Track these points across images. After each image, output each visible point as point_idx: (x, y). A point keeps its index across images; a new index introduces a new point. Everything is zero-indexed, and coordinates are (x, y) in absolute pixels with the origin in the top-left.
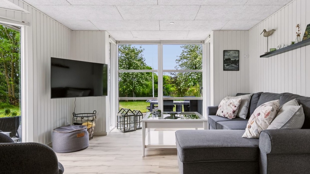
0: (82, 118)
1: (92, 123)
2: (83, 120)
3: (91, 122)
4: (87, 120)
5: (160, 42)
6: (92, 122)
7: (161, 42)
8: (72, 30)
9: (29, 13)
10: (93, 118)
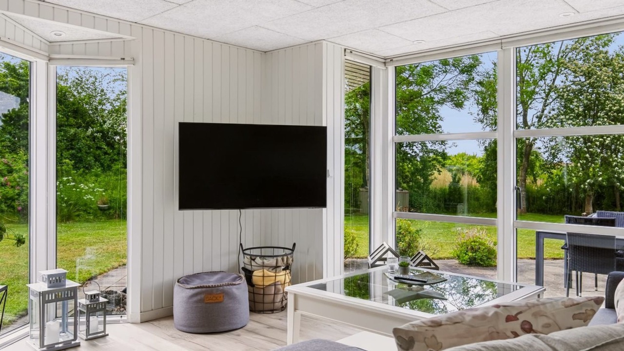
0: (253, 258)
1: (276, 272)
2: (253, 263)
3: (272, 270)
4: (262, 264)
5: (500, 41)
6: (274, 271)
7: (503, 41)
8: (265, 52)
9: (134, 40)
10: (275, 261)
